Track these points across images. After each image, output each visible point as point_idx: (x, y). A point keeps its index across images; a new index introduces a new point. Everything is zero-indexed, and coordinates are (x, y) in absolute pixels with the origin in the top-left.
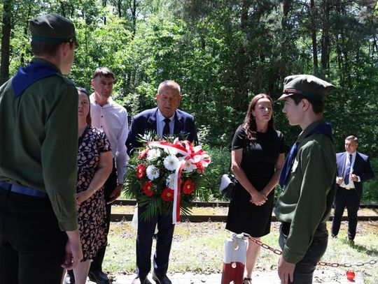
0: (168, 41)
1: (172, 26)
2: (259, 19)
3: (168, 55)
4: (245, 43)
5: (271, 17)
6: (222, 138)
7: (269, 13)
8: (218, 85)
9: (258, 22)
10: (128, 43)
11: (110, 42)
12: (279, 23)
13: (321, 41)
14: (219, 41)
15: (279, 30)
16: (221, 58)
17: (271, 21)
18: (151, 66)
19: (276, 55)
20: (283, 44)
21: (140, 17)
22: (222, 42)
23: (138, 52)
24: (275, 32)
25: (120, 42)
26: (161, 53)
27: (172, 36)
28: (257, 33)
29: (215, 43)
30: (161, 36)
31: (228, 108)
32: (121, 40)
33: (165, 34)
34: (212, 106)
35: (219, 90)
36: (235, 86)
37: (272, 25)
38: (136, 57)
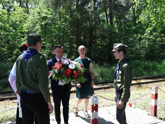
0: (45, 18)
1: (46, 11)
2: (84, 7)
3: (46, 24)
4: (79, 17)
5: (89, 6)
6: (73, 58)
7: (88, 4)
8: (69, 36)
9: (84, 8)
10: (27, 19)
11: (18, 19)
12: (92, 8)
13: (109, 14)
14: (67, 17)
15: (92, 11)
16: (69, 24)
17: (89, 8)
18: (39, 29)
19: (92, 22)
20: (95, 17)
21: (30, 6)
22: (69, 17)
23: (32, 23)
24: (91, 12)
25: (23, 19)
26: (43, 23)
27: (47, 15)
28: (84, 13)
29: (66, 17)
30: (42, 16)
31: (74, 45)
32: (23, 18)
33: (44, 15)
34: (68, 45)
35: (70, 38)
36: (76, 35)
37: (90, 9)
38: (31, 25)
